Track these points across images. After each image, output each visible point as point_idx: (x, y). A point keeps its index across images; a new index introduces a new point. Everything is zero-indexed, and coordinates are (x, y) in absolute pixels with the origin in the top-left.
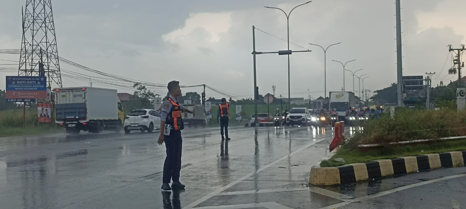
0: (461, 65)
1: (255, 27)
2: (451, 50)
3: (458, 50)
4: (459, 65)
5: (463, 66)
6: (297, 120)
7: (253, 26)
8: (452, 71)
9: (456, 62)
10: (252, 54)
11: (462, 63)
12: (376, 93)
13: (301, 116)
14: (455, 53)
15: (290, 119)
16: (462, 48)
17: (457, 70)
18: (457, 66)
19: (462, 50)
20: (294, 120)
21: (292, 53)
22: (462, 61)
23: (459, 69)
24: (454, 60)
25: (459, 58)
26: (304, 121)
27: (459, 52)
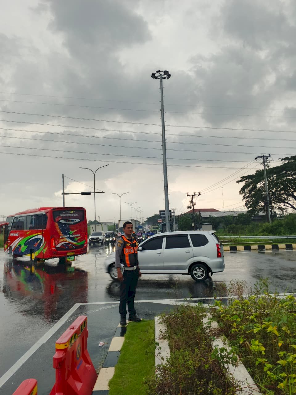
0: (194, 204)
1: (64, 175)
2: (188, 195)
3: (192, 195)
4: (193, 204)
5: (195, 204)
6: (96, 241)
7: (63, 175)
8: (189, 207)
9: (191, 202)
10: (62, 194)
11: (194, 203)
12: (147, 219)
13: (99, 238)
14: (190, 197)
15: (91, 240)
16: (194, 194)
17: (192, 207)
18: (192, 204)
19: (194, 195)
20: (94, 241)
21: (91, 194)
22: (194, 201)
23: (193, 206)
24: (190, 201)
25: (193, 200)
26: (101, 241)
27: (193, 197)
